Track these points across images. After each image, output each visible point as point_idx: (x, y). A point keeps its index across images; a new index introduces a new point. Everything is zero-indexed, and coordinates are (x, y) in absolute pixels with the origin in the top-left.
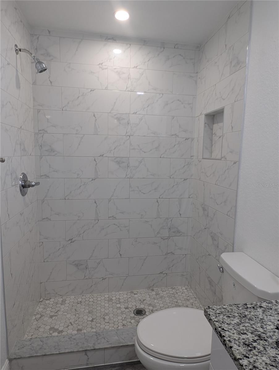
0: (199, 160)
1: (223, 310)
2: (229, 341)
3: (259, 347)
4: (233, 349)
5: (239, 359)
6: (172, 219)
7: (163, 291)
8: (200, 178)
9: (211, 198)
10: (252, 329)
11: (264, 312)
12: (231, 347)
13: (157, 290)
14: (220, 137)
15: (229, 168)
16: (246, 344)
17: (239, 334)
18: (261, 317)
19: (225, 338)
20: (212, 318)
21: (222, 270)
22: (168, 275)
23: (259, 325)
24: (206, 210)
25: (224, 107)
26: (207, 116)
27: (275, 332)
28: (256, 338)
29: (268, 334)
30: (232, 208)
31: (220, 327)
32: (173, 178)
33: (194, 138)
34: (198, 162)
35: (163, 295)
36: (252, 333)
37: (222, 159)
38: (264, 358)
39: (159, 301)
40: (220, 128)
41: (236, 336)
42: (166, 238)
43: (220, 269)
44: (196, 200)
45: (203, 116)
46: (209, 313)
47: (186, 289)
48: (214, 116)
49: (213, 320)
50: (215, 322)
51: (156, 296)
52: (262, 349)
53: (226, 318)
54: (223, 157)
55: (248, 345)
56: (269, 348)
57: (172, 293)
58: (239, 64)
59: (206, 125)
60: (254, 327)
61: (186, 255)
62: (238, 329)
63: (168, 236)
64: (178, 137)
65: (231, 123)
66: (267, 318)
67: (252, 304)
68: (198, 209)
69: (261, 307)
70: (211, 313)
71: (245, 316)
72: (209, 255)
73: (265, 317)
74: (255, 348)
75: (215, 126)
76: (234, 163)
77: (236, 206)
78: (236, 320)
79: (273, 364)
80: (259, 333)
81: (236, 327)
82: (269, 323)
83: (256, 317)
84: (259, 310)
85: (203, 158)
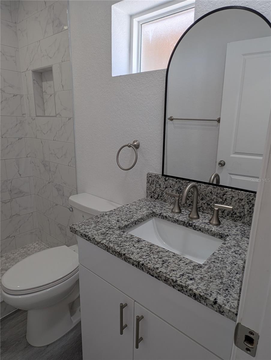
0: (32, 118)
1: (83, 223)
2: (92, 236)
3: (110, 232)
4: (95, 239)
5: (100, 241)
6: (12, 181)
7: (13, 254)
8: (36, 136)
9: (51, 154)
10: (104, 226)
11: (108, 217)
12: (94, 238)
13: (7, 254)
14: (51, 96)
15: (65, 124)
16: (103, 234)
17: (97, 231)
18: (107, 219)
19: (89, 236)
20: (77, 229)
21: (71, 209)
22: (16, 237)
23: (108, 223)
24: (47, 166)
25: (52, 65)
26: (35, 72)
27: (117, 223)
28: (107, 229)
29: (114, 225)
30: (72, 159)
31: (84, 232)
32: (6, 137)
33: (23, 95)
34: (32, 120)
35: (14, 257)
36: (104, 228)
37: (57, 116)
38: (114, 236)
39: (11, 263)
40: (50, 87)
41: (96, 232)
42: (8, 201)
43: (69, 209)
44: (35, 158)
45: (31, 72)
46: (74, 228)
47: (37, 244)
48: (41, 73)
49: (78, 230)
50: (80, 231)
51: (6, 260)
52: (112, 233)
53: (87, 226)
54: (58, 114)
55: (104, 234)
56: (116, 231)
57: (24, 251)
58: (61, 25)
59: (35, 82)
60: (105, 225)
61: (32, 213)
62: (96, 229)
63: (10, 199)
64: (5, 93)
65: (61, 82)
66: (111, 218)
67: (100, 215)
68: (38, 166)
69: (106, 215)
70: (76, 227)
71: (98, 222)
72: (56, 205)
73: (110, 219)
74: (108, 234)
75: (44, 84)
76: (69, 119)
77: (75, 157)
78: (93, 225)
79: (119, 236)
80: (109, 226)
81: (94, 228)
82: (113, 220)
83: (105, 220)
84: (105, 216)
85: (37, 116)
